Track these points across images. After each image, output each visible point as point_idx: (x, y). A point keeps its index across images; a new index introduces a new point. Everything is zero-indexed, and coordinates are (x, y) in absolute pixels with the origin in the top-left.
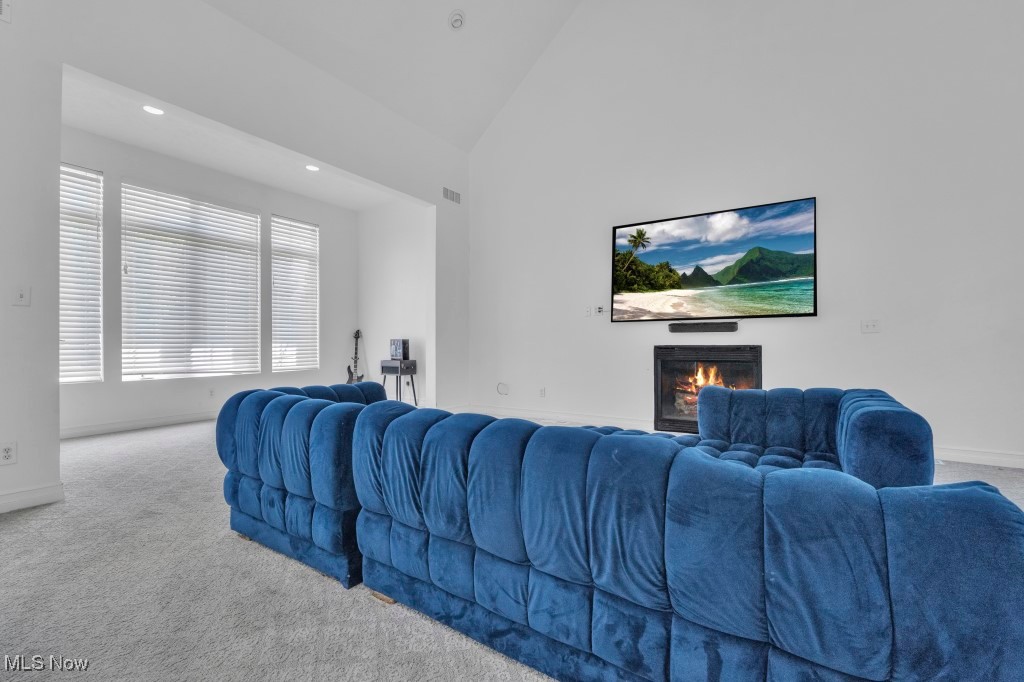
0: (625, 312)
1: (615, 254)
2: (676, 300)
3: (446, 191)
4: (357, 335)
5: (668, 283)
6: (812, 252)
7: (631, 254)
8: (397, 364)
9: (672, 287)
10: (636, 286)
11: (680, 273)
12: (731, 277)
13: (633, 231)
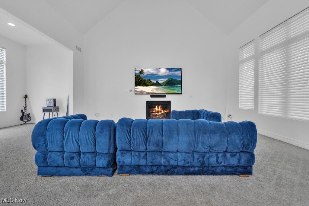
0: (139, 91)
1: (135, 76)
2: (152, 89)
3: (77, 47)
4: (26, 97)
5: (150, 85)
6: (181, 80)
7: (140, 76)
8: (52, 108)
9: (151, 85)
10: (141, 85)
11: (153, 82)
12: (165, 84)
13: (140, 70)
